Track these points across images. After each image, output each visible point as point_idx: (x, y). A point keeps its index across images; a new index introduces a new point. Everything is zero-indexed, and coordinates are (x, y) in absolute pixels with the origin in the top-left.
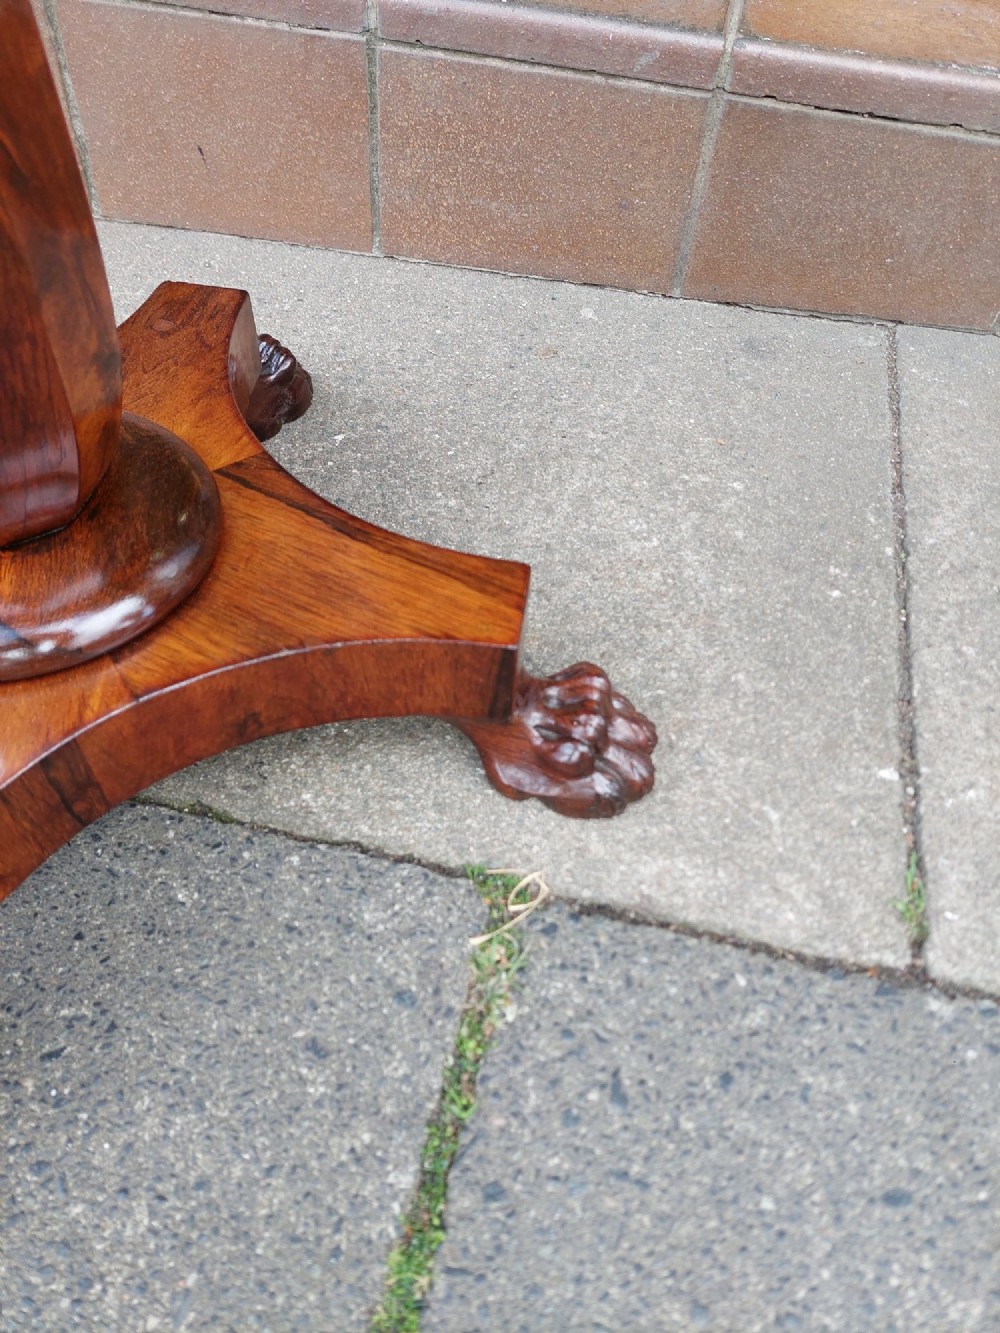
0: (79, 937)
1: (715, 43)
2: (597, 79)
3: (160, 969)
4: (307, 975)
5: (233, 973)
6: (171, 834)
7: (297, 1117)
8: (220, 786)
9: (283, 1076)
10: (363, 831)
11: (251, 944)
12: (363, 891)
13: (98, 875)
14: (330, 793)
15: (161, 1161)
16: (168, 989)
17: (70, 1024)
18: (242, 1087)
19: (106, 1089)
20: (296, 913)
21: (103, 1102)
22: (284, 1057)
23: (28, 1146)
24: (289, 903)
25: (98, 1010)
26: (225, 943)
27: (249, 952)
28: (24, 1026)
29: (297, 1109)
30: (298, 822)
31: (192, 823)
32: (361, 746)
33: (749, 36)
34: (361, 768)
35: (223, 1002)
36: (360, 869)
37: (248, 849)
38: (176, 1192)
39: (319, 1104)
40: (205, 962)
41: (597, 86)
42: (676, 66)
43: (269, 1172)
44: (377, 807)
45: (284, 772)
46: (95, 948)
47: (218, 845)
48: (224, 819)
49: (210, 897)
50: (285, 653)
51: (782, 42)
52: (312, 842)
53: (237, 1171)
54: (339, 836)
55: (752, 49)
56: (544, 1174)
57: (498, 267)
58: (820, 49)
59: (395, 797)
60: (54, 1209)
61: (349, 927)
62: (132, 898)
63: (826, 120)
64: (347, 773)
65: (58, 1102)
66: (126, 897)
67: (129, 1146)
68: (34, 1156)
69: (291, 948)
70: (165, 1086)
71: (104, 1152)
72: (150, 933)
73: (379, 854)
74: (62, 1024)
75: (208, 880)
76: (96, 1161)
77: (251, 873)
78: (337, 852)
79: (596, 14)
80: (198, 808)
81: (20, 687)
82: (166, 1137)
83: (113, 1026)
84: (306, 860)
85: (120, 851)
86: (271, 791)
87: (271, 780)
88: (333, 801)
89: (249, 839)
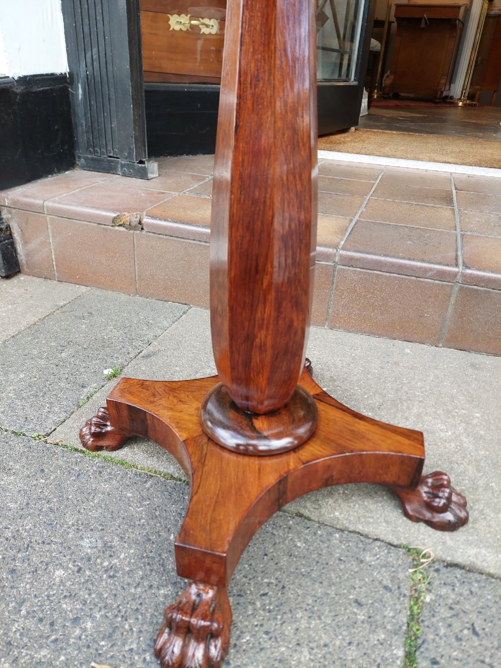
0: (266, 555)
1: (456, 269)
2: (413, 278)
3: (297, 569)
4: (350, 577)
5: (323, 573)
6: (291, 522)
7: (356, 626)
8: (305, 507)
9: (348, 611)
10: (360, 528)
11: (327, 564)
12: (364, 549)
13: (268, 534)
14: (345, 513)
15: (309, 636)
16: (300, 576)
17: (269, 584)
18: (333, 614)
19: (285, 608)
20: (341, 555)
21: (285, 613)
22: (347, 604)
23: (262, 625)
24: (338, 550)
25: (277, 581)
26: (318, 562)
27: (327, 566)
28: (253, 584)
29: (356, 623)
30: (336, 522)
31: (298, 519)
32: (353, 498)
33: (467, 267)
34: (355, 505)
35: (321, 583)
36: (362, 541)
37: (320, 530)
38: (317, 647)
39: (363, 622)
40: (312, 568)
41: (413, 280)
42: (441, 275)
43: (350, 643)
44: (363, 520)
45: (327, 504)
46: (272, 559)
47: (309, 528)
48: (309, 519)
49: (309, 546)
50: (347, 454)
51: (479, 270)
52: (342, 531)
53: (338, 643)
54: (352, 528)
55: (469, 271)
56: (452, 658)
57: (372, 334)
58: (493, 272)
59: (370, 517)
60: (275, 648)
61: (362, 562)
62: (281, 543)
63: (497, 293)
64: (350, 507)
65: (270, 611)
66: (279, 543)
67: (297, 629)
68: (264, 629)
69: (342, 567)
70: (306, 610)
71: (289, 630)
72: (291, 556)
73: (367, 536)
74: (266, 585)
75: (307, 540)
76: (287, 633)
77: (322, 539)
78: (352, 534)
79: (414, 260)
80: (299, 514)
81: (267, 458)
82: (310, 627)
83: (283, 587)
84: (341, 536)
85: (274, 527)
86: (323, 510)
87: (323, 506)
88: (347, 516)
89: (319, 527)
